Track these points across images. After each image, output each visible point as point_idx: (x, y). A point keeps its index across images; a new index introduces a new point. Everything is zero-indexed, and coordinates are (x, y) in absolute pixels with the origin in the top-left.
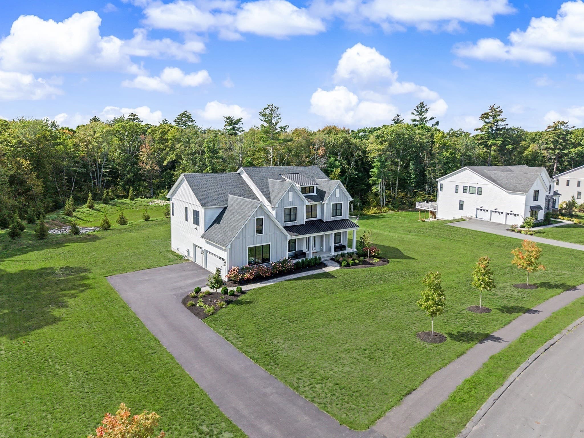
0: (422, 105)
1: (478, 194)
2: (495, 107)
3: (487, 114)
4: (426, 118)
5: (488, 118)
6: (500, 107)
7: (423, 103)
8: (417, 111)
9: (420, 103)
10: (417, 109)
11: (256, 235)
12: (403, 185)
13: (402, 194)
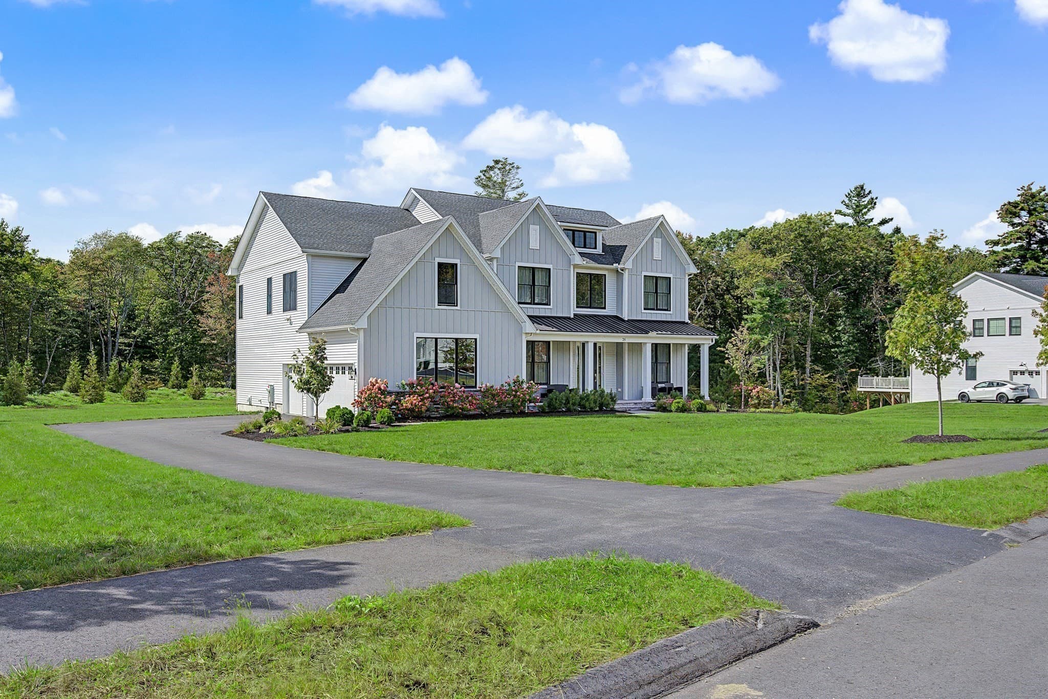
0: (860, 192)
1: (1010, 335)
2: (1034, 189)
3: (1015, 205)
4: (872, 220)
5: (1019, 216)
6: (1044, 190)
7: (862, 187)
8: (847, 206)
9: (856, 188)
10: (847, 202)
11: (437, 307)
12: (823, 357)
13: (822, 378)
